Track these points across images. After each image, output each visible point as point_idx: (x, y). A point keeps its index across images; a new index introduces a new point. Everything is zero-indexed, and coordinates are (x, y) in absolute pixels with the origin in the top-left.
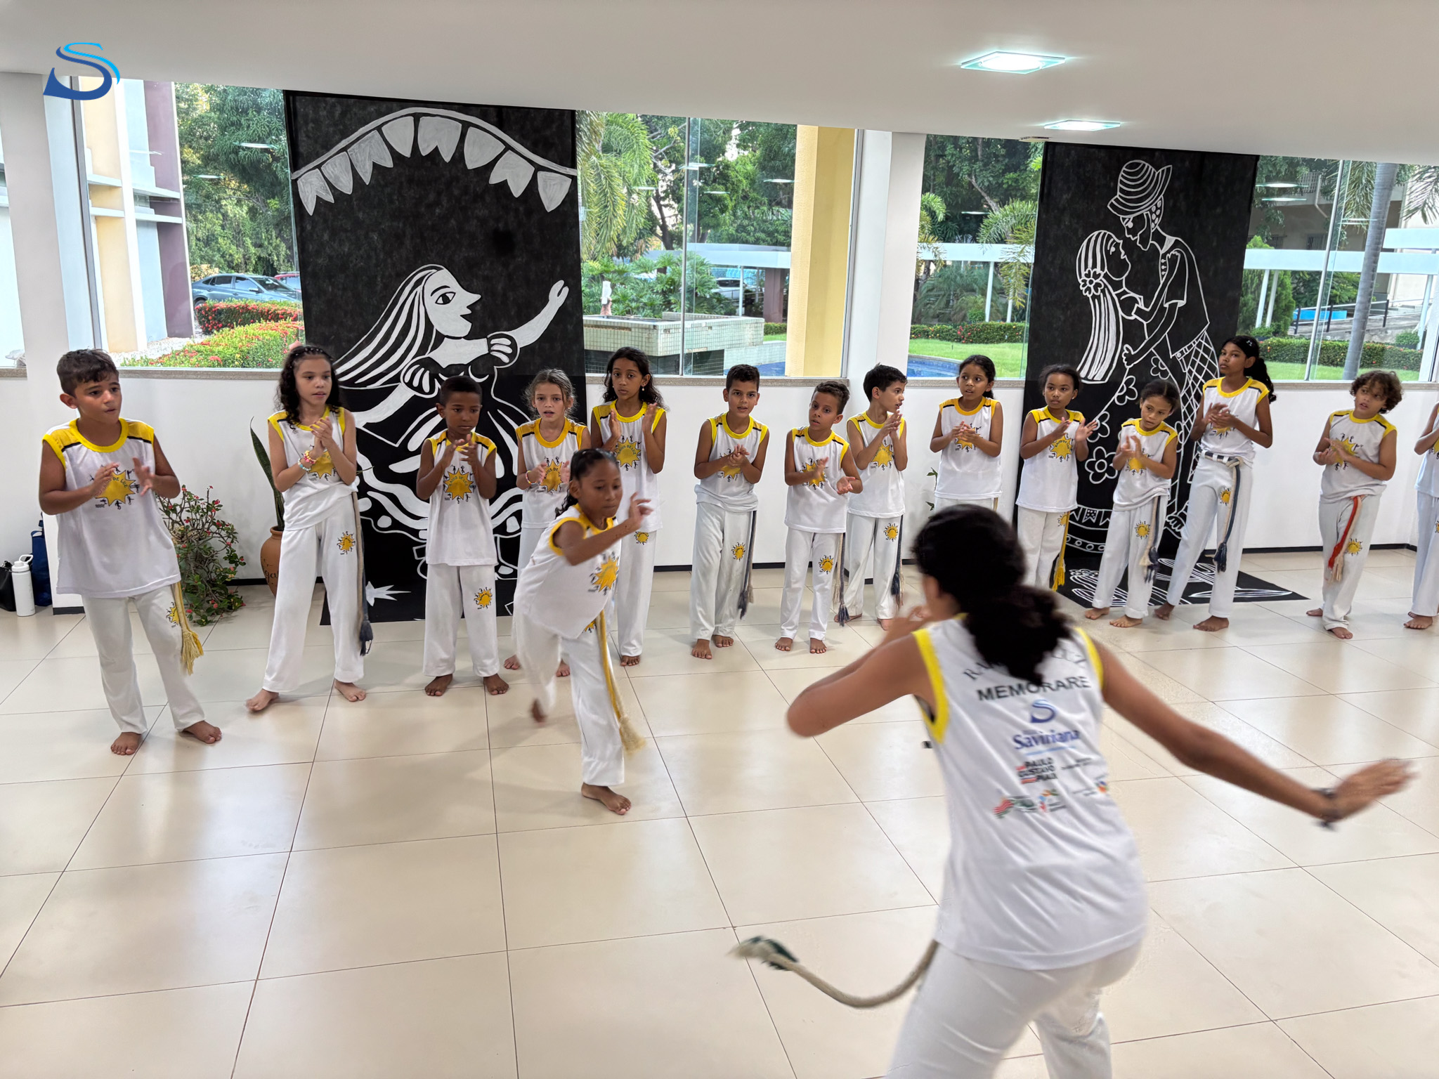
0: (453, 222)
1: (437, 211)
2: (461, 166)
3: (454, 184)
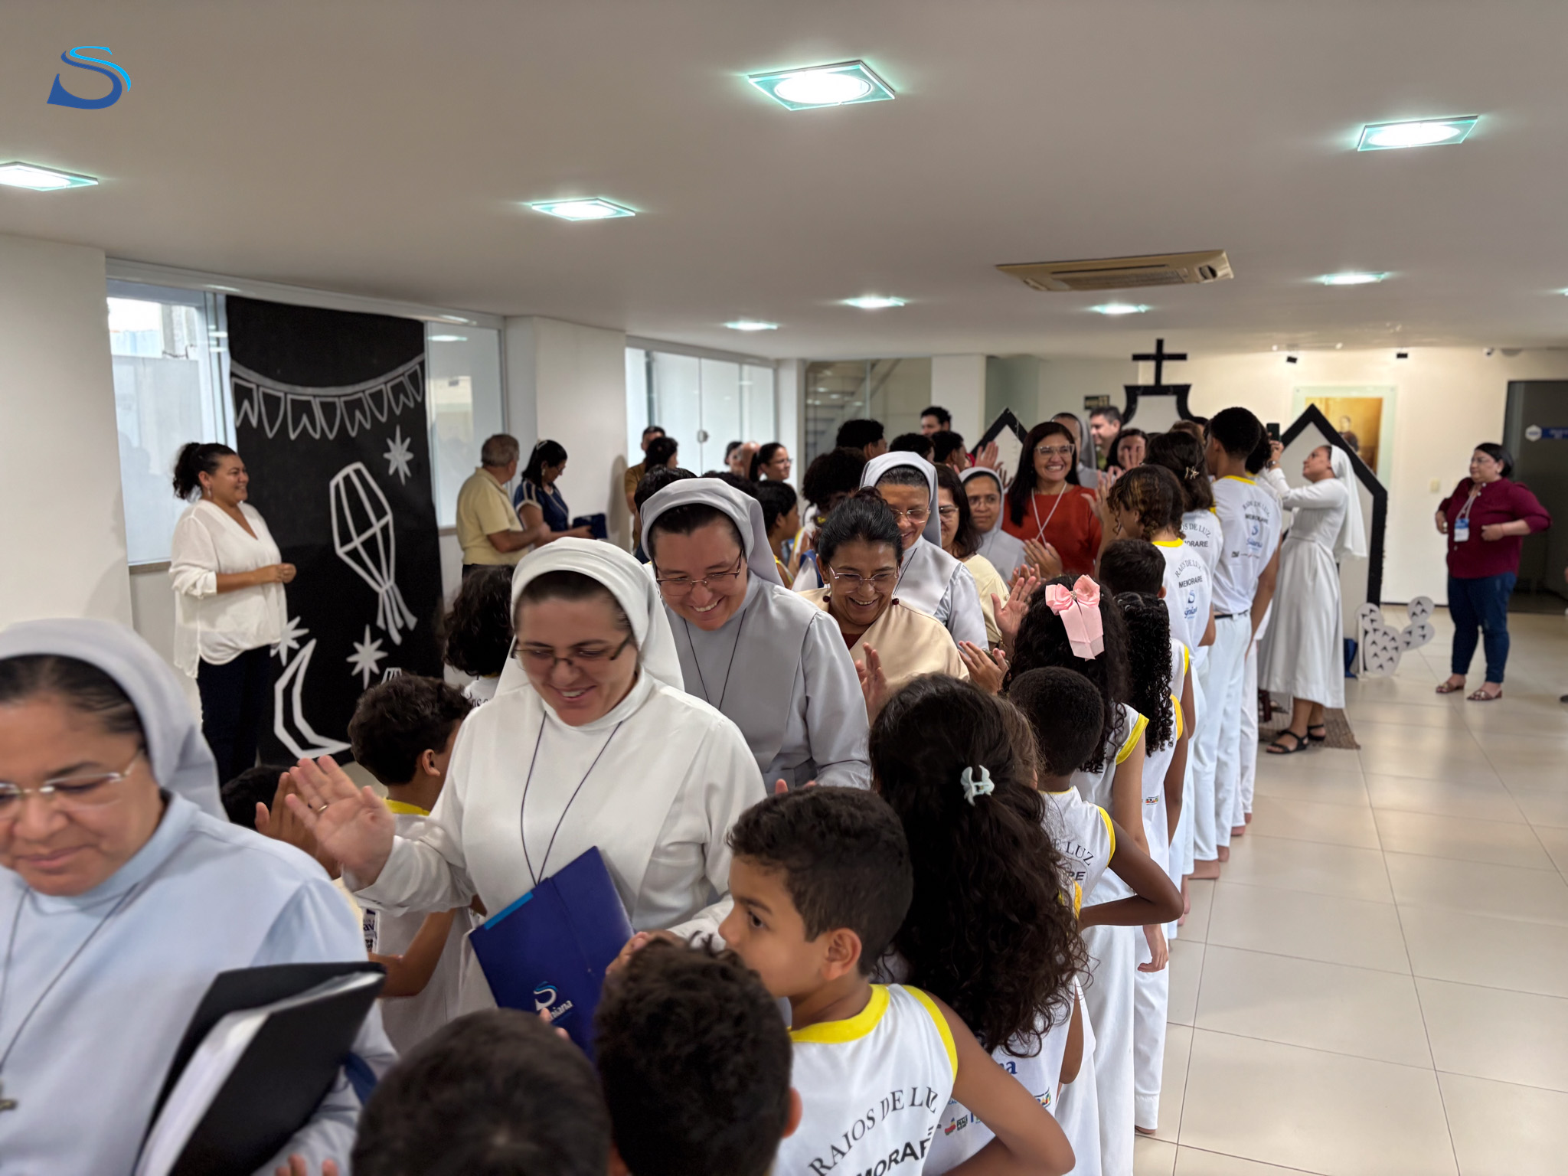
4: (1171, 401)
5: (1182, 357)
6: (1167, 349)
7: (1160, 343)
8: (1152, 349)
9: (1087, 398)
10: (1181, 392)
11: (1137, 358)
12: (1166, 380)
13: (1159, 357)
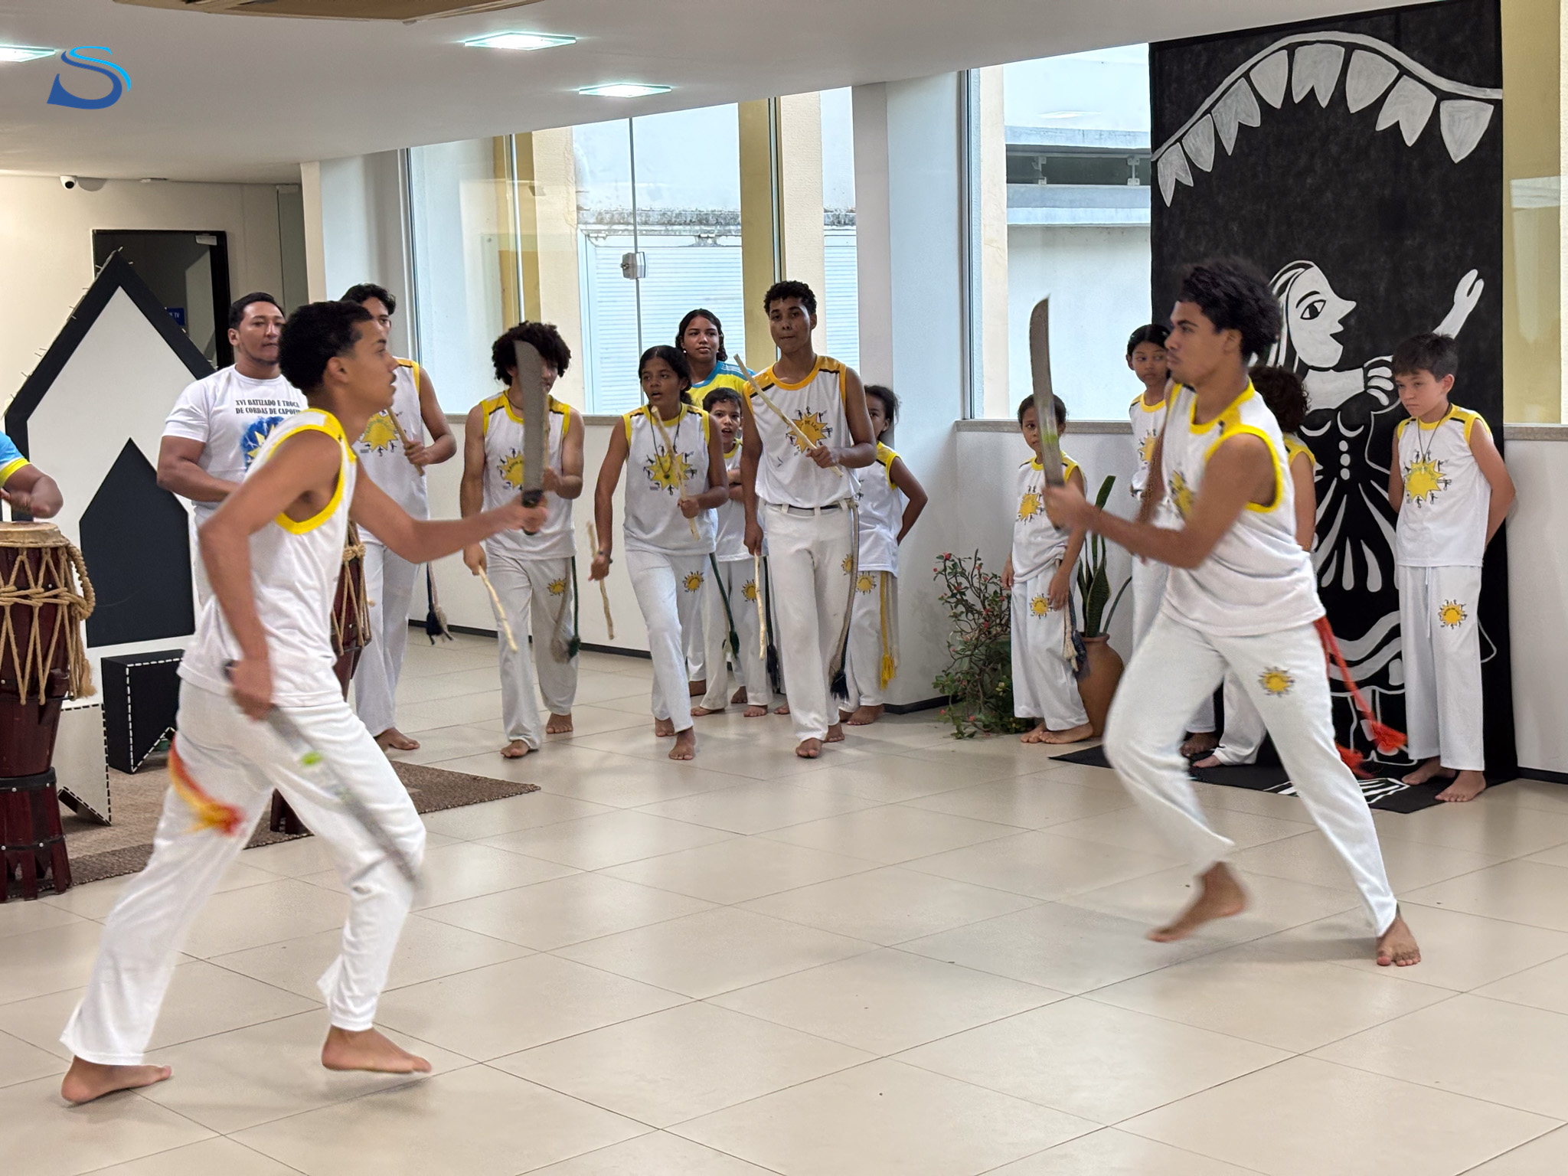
0: (1329, 195)
1: (1309, 181)
2: (1341, 110)
3: (1331, 137)
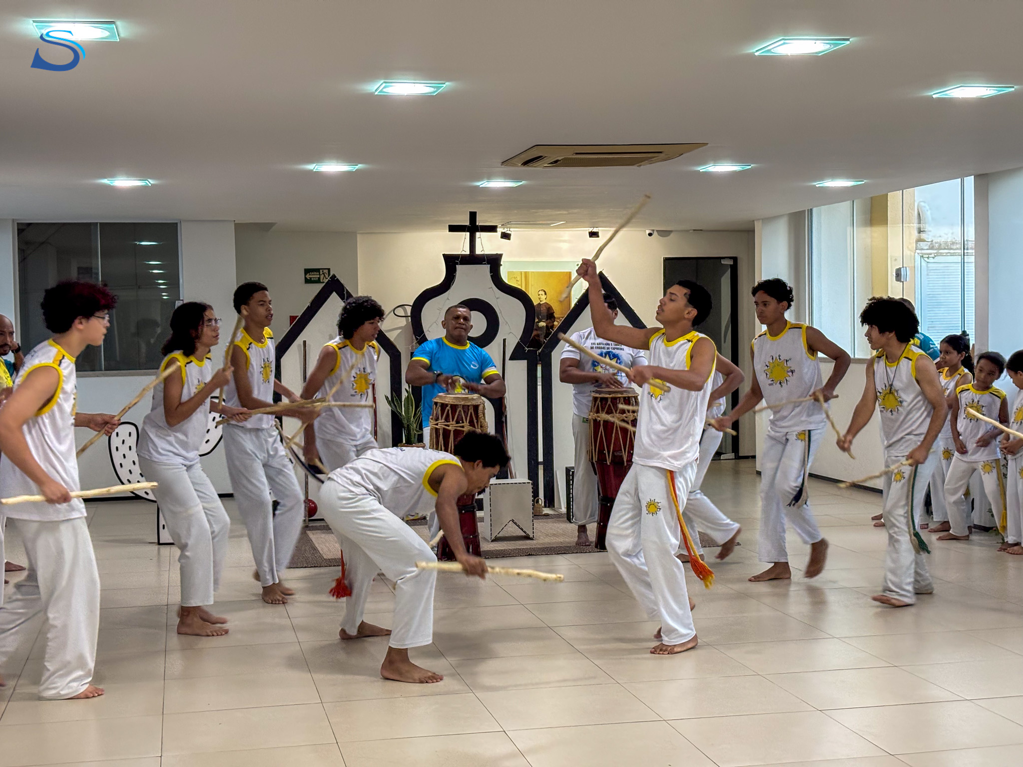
4: (486, 268)
5: (492, 229)
6: (479, 223)
7: (473, 215)
8: (467, 223)
9: (307, 271)
10: (494, 262)
11: (453, 228)
12: (479, 251)
13: (473, 228)
